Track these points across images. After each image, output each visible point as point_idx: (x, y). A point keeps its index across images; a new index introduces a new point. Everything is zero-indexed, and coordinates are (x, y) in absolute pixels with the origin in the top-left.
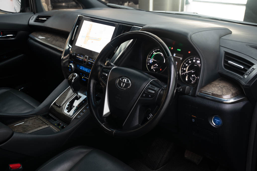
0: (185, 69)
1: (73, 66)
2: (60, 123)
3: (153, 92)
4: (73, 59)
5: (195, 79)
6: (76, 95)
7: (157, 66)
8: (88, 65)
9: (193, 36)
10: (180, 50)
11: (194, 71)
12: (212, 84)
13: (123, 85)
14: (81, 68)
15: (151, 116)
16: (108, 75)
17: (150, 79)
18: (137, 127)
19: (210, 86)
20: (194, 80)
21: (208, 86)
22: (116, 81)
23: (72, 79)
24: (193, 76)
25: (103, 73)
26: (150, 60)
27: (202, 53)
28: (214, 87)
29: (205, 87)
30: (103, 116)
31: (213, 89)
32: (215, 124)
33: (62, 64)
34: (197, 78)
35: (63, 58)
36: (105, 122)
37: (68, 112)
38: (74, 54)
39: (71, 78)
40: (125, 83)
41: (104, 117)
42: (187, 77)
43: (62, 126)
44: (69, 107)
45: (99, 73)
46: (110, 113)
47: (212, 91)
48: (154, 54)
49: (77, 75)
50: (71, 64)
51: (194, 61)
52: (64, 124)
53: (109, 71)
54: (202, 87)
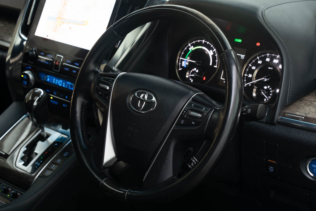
0: (250, 76)
1: (31, 76)
2: (8, 187)
3: (200, 115)
4: (32, 63)
5: (271, 93)
6: (41, 130)
7: (197, 71)
8: (64, 73)
9: (267, 12)
10: (240, 41)
11: (268, 79)
12: (303, 101)
13: (141, 104)
14: (48, 80)
15: (195, 160)
16: (110, 88)
17: (191, 92)
18: (171, 180)
19: (300, 103)
20: (268, 96)
21: (297, 103)
22: (128, 98)
23: (33, 101)
24: (265, 87)
25: (101, 85)
26: (183, 60)
27: (284, 43)
28: (309, 106)
29: (292, 107)
30: (104, 164)
31: (307, 109)
32: (312, 175)
33: (7, 73)
34: (273, 91)
35: (9, 60)
36: (107, 177)
37: (26, 164)
38: (34, 53)
39: (30, 98)
40: (144, 100)
41: (105, 168)
42: (255, 90)
43: (13, 193)
44: (26, 155)
45: (93, 85)
46: (116, 159)
47: (305, 113)
48: (190, 49)
49: (42, 93)
50: (26, 72)
51: (268, 60)
52: (17, 189)
53: (113, 81)
54: (286, 106)
